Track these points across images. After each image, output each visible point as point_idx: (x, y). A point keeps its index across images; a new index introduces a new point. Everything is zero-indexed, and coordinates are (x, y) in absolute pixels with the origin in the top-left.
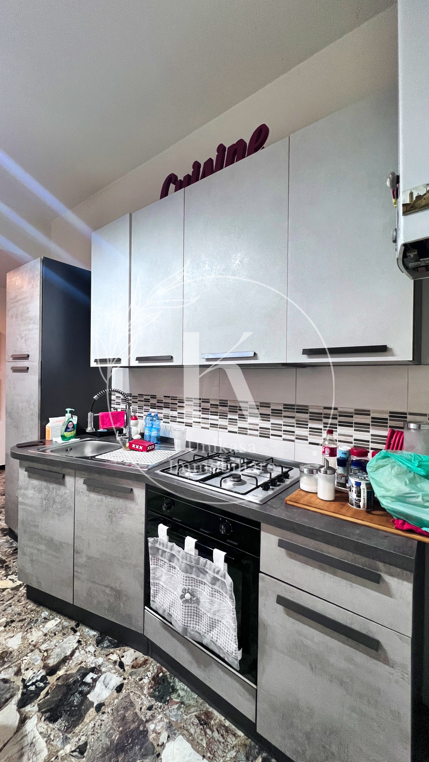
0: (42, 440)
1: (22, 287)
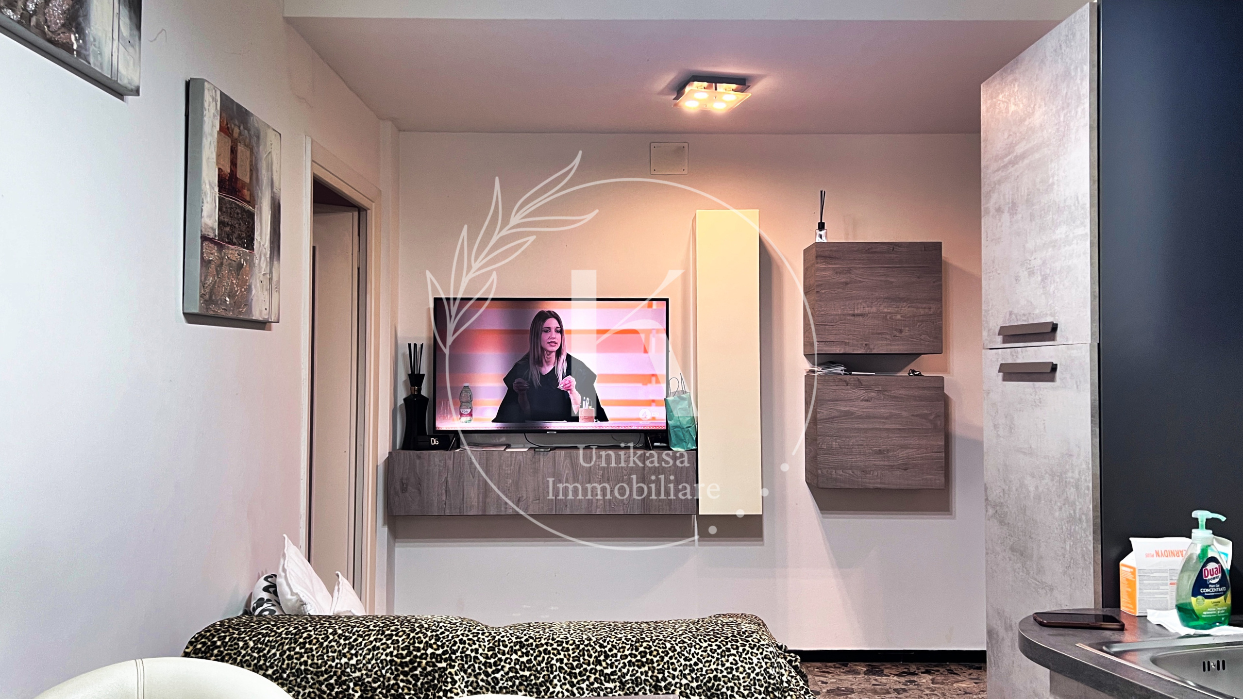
0: (1108, 612)
1: (1030, 115)
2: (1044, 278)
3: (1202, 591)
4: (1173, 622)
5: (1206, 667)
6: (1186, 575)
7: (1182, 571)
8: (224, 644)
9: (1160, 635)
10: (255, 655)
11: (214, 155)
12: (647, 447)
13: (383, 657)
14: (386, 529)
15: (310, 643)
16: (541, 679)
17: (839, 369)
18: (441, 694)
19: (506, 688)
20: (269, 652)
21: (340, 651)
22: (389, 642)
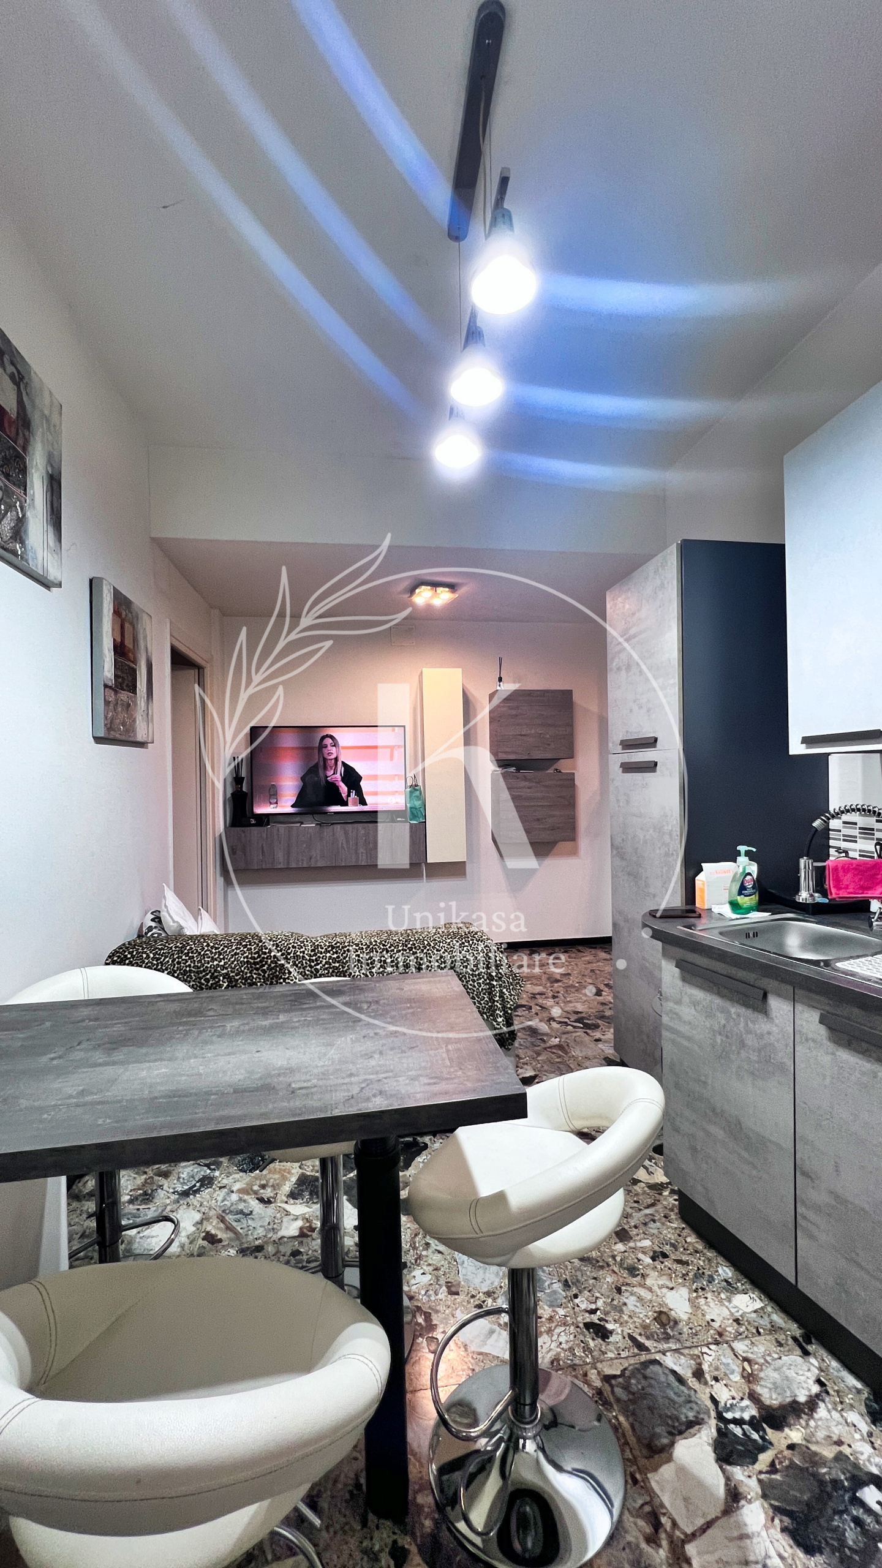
0: (689, 907)
1: (639, 610)
2: (649, 710)
3: (743, 892)
4: (726, 910)
5: (748, 936)
6: (734, 884)
7: (732, 882)
8: (133, 956)
9: (722, 919)
10: (155, 962)
11: (110, 630)
13: (242, 959)
15: (192, 953)
16: (346, 968)
17: (513, 769)
18: (282, 980)
19: (323, 974)
20: (164, 960)
21: (212, 957)
22: (245, 949)
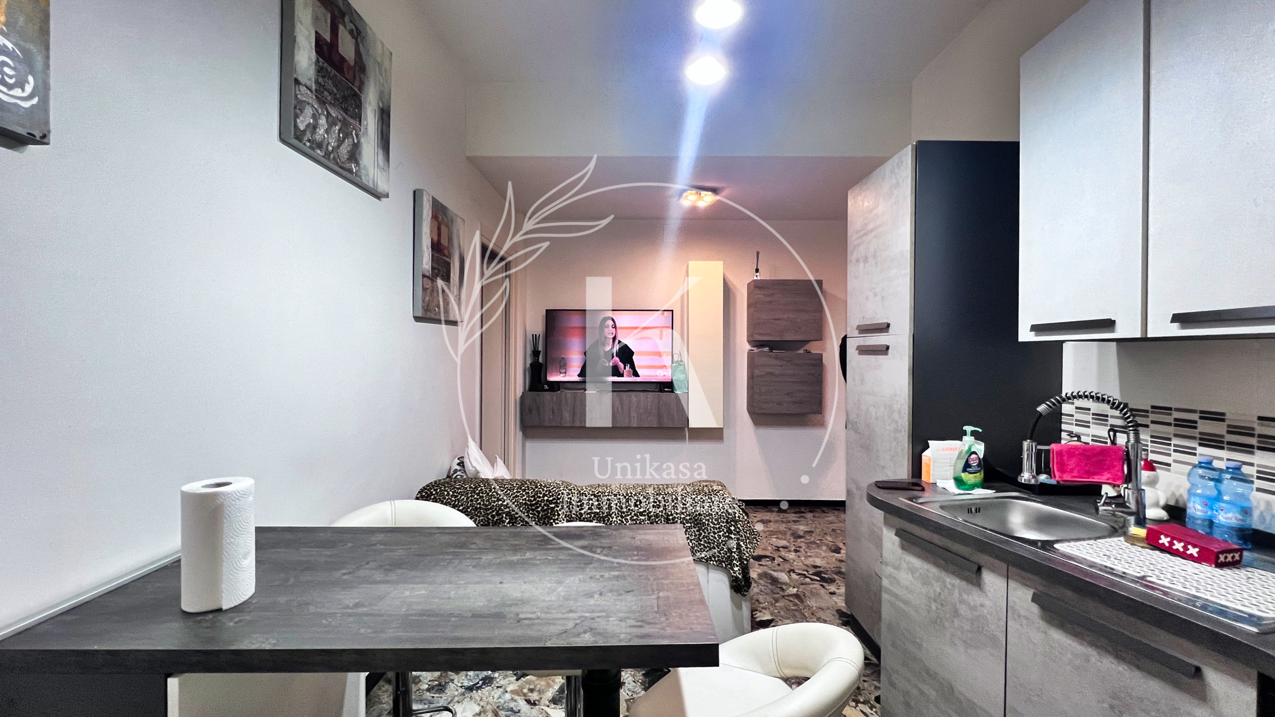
0: (915, 480)
1: (876, 207)
2: (883, 298)
3: (968, 469)
4: (951, 486)
5: (970, 511)
6: (959, 461)
7: (957, 459)
8: (437, 493)
9: (945, 494)
10: (453, 499)
11: (429, 231)
12: (661, 391)
13: (521, 501)
14: (521, 433)
15: (482, 493)
16: (605, 514)
17: (766, 349)
18: (552, 521)
19: (586, 518)
20: (460, 497)
21: (498, 498)
22: (524, 493)
